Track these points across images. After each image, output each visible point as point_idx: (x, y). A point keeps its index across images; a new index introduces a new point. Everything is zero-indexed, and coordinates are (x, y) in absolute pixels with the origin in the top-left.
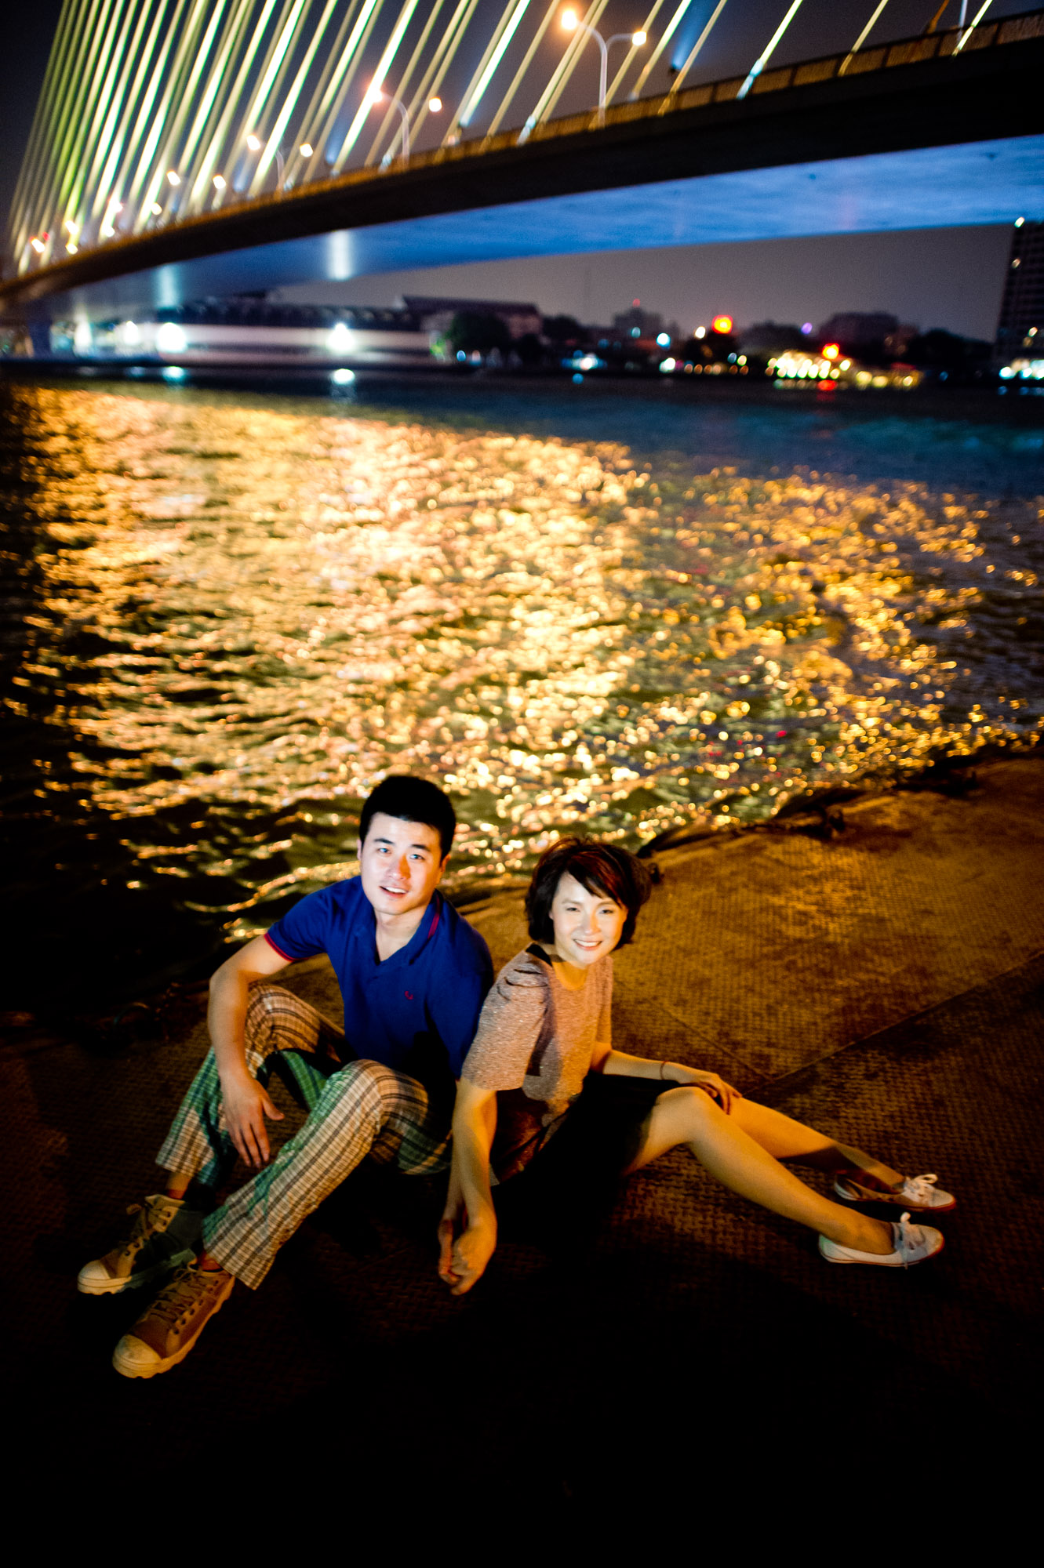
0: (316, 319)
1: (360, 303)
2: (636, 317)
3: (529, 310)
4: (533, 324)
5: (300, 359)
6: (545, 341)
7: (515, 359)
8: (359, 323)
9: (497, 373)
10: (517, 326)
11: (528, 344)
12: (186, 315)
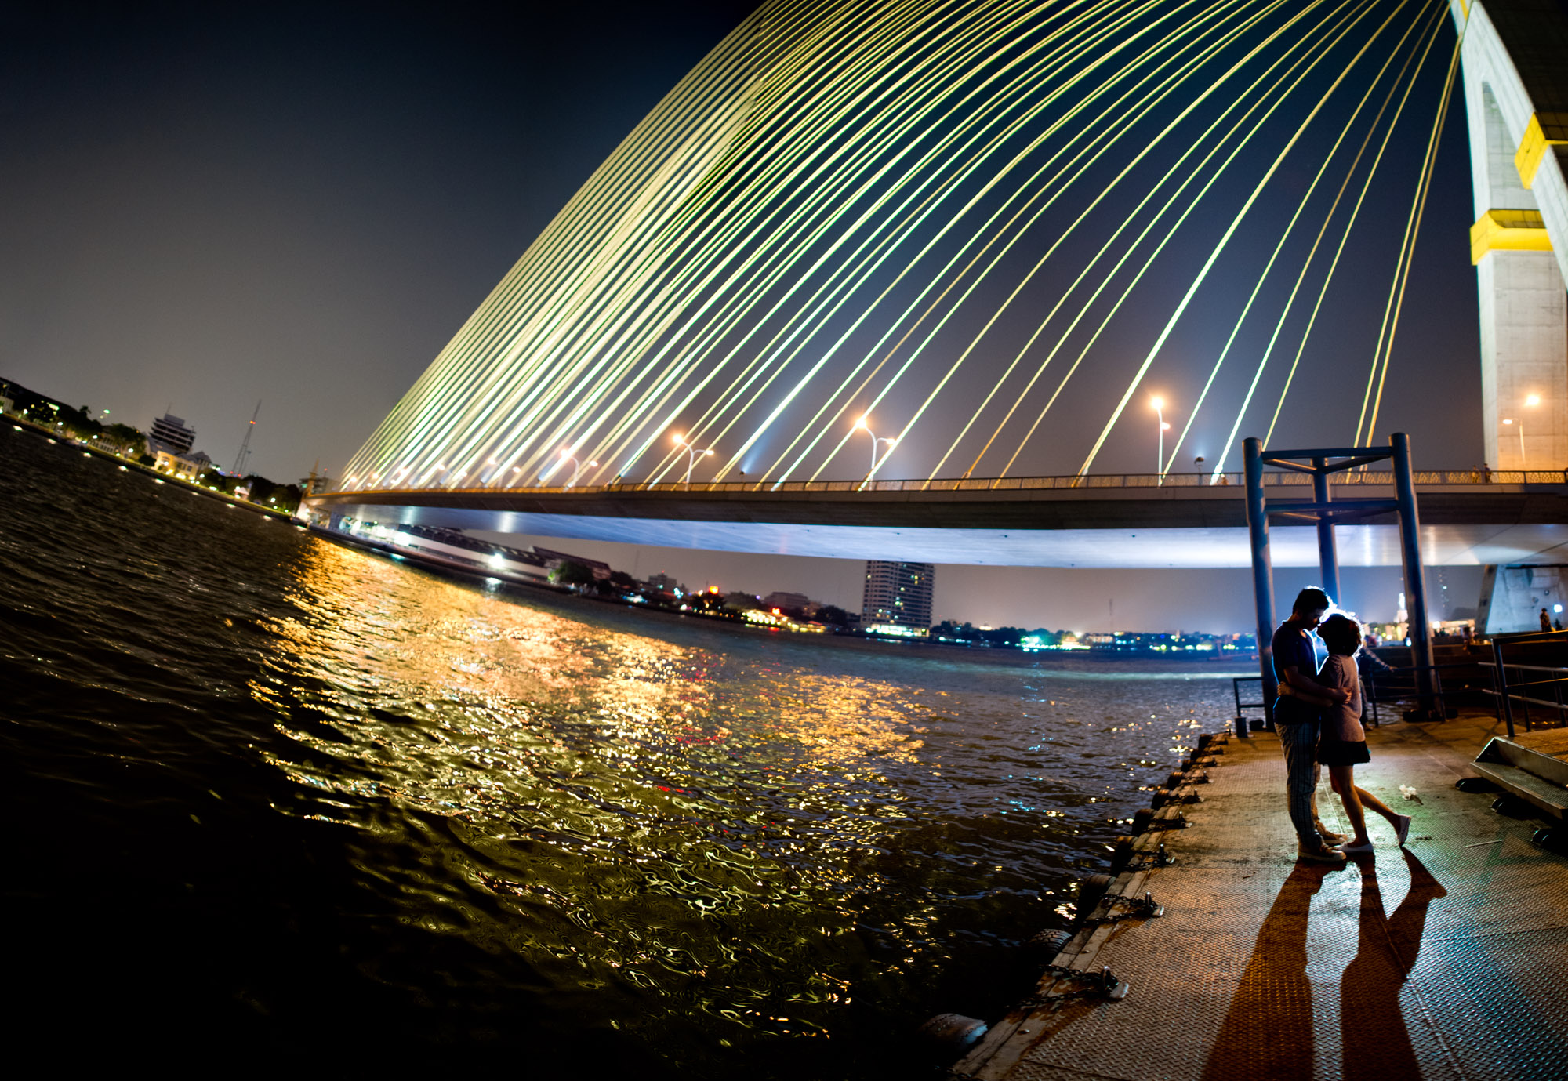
0: (485, 548)
1: (512, 546)
2: (663, 579)
3: (606, 566)
4: (605, 574)
5: (471, 567)
6: (613, 584)
7: (596, 591)
8: (509, 555)
9: (584, 596)
10: (599, 574)
11: (603, 585)
12: (415, 530)
